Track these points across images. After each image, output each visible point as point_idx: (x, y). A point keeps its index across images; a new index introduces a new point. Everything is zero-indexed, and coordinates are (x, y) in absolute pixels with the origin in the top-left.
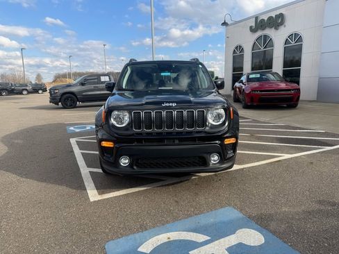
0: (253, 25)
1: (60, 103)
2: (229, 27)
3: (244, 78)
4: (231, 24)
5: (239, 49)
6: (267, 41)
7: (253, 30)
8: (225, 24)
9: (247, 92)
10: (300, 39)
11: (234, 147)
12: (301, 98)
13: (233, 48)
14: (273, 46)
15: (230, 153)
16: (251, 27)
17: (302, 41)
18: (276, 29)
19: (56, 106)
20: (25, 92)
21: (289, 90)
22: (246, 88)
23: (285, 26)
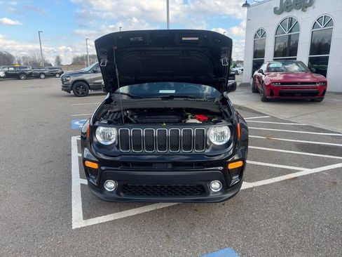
0: (278, 5)
1: (72, 91)
2: (250, 9)
3: (264, 67)
4: (253, 6)
5: (261, 33)
6: (292, 25)
7: (277, 12)
8: (246, 5)
9: (267, 84)
10: (330, 22)
11: (240, 171)
12: (328, 90)
13: (254, 32)
14: (299, 31)
15: (235, 179)
16: (275, 9)
17: (333, 25)
18: (304, 10)
19: (68, 94)
20: (43, 76)
21: (315, 83)
22: (267, 79)
23: (314, 8)
